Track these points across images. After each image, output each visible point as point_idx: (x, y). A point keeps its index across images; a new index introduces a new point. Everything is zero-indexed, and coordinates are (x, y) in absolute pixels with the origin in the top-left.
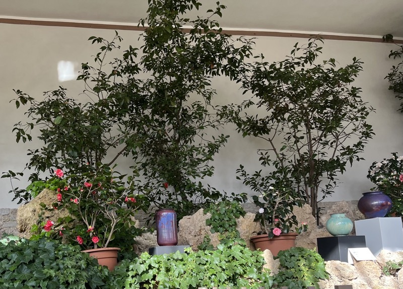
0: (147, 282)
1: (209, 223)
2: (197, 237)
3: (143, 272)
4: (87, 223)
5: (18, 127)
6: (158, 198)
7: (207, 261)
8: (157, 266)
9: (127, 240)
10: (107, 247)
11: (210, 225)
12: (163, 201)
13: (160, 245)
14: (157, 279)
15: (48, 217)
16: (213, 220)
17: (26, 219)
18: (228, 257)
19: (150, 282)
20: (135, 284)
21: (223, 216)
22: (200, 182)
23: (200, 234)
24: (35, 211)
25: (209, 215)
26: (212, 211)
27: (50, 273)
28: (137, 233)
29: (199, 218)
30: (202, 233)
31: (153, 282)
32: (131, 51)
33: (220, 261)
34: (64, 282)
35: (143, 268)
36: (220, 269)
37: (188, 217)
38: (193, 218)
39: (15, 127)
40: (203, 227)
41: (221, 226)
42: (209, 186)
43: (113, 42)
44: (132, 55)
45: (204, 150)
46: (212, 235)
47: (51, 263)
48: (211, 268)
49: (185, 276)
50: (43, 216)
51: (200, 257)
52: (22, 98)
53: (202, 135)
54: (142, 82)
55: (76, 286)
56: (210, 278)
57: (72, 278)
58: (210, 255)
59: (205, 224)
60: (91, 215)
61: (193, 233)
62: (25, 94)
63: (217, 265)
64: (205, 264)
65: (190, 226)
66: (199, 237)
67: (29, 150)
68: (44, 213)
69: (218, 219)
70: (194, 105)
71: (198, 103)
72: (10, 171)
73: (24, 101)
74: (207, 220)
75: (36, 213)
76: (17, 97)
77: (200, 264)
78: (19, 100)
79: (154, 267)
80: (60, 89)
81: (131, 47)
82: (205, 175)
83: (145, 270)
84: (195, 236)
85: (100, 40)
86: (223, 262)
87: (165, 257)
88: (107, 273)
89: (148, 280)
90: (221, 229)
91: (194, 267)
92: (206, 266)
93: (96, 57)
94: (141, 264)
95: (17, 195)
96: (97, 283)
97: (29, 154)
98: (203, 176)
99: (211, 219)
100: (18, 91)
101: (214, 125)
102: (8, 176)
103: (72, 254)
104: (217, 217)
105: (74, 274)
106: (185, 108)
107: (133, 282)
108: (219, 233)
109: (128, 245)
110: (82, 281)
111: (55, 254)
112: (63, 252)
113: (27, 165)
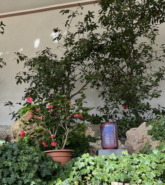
0: (87, 175)
1: (150, 133)
2: (140, 144)
3: (83, 168)
4: (50, 133)
5: (19, 75)
6: (115, 116)
7: (139, 162)
8: (93, 164)
9: (83, 145)
10: (64, 149)
11: (151, 134)
12: (119, 118)
13: (104, 149)
14: (93, 173)
15: (29, 129)
16: (153, 131)
17: (16, 131)
18: (161, 159)
19: (88, 175)
20: (78, 176)
21: (163, 127)
22: (148, 103)
23: (143, 142)
24: (21, 125)
25: (150, 127)
26: (153, 123)
27: (8, 164)
28: (92, 140)
29: (142, 129)
30: (144, 141)
31: (90, 175)
32: (89, 15)
33: (151, 163)
34: (17, 171)
35: (82, 164)
36: (150, 169)
37: (134, 128)
38: (138, 129)
39: (17, 75)
40: (145, 136)
41: (161, 135)
42: (159, 106)
43: (77, 11)
44: (90, 18)
45: (151, 78)
46: (153, 142)
47: (12, 158)
48: (142, 168)
49: (115, 172)
50: (26, 128)
51: (133, 158)
52: (20, 57)
53: (151, 67)
54: (99, 35)
55: (27, 174)
56: (140, 175)
57: (24, 168)
58: (143, 157)
59: (147, 134)
60: (53, 128)
61: (136, 141)
62: (22, 55)
63: (147, 165)
64: (137, 164)
65: (135, 135)
66: (142, 144)
67: (26, 89)
68: (26, 127)
69: (158, 130)
70: (141, 46)
71: (144, 44)
72: (9, 102)
73: (22, 59)
74: (149, 131)
75: (21, 127)
76: (17, 57)
77: (132, 164)
78: (19, 59)
79: (91, 165)
80: (47, 49)
81: (89, 12)
82: (153, 97)
83: (84, 166)
84: (139, 143)
85: (67, 11)
86: (153, 163)
87: (103, 157)
88: (56, 167)
89: (87, 173)
90: (160, 138)
91: (126, 166)
92: (137, 166)
93: (65, 23)
94: (81, 161)
95: (14, 116)
96: (46, 173)
97: (25, 91)
98: (151, 98)
99: (152, 130)
100: (18, 53)
101: (160, 59)
102: (8, 104)
103: (31, 153)
104: (157, 128)
105: (26, 165)
106: (135, 49)
107: (76, 174)
108: (159, 141)
109: (83, 148)
110: (33, 171)
111: (18, 152)
112: (24, 150)
113: (23, 98)
